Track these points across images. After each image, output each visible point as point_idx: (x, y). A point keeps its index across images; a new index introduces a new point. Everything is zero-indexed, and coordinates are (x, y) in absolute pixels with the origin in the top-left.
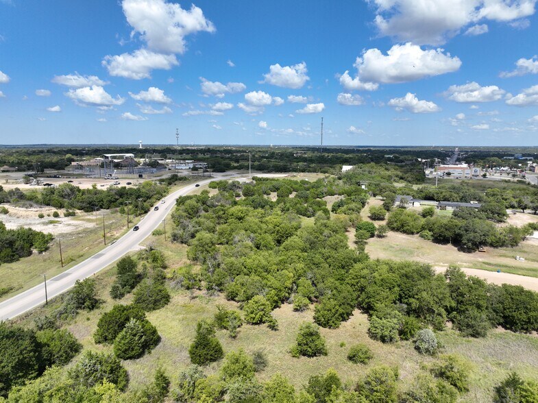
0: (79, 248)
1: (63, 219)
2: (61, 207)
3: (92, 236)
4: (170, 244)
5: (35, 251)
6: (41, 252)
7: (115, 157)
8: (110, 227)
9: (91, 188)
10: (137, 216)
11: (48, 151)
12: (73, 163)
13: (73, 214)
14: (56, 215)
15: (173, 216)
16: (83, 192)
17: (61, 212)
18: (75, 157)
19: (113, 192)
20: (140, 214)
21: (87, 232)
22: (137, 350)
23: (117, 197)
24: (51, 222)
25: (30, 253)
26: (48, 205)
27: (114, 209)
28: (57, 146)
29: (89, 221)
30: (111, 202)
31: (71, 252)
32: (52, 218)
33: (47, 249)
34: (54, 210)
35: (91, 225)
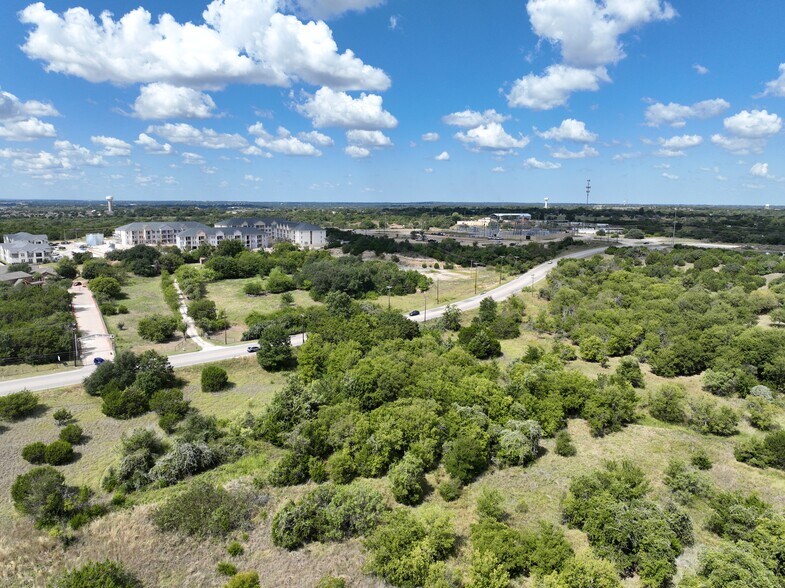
0: (453, 292)
1: (442, 270)
2: (442, 260)
3: (465, 286)
4: (536, 300)
5: (419, 290)
6: (423, 291)
7: (506, 218)
8: (482, 280)
9: (471, 245)
10: (511, 275)
11: (435, 210)
12: (459, 223)
13: (451, 268)
14: (437, 267)
15: (547, 277)
16: (464, 249)
17: (442, 264)
18: (461, 216)
19: (492, 250)
20: (515, 274)
21: (461, 282)
22: (482, 354)
23: (495, 255)
24: (432, 272)
25: (415, 291)
26: (431, 256)
27: (490, 267)
28: (444, 204)
29: (465, 274)
30: (488, 259)
31: (445, 295)
32: (433, 269)
33: (427, 289)
34: (435, 261)
35: (465, 277)
